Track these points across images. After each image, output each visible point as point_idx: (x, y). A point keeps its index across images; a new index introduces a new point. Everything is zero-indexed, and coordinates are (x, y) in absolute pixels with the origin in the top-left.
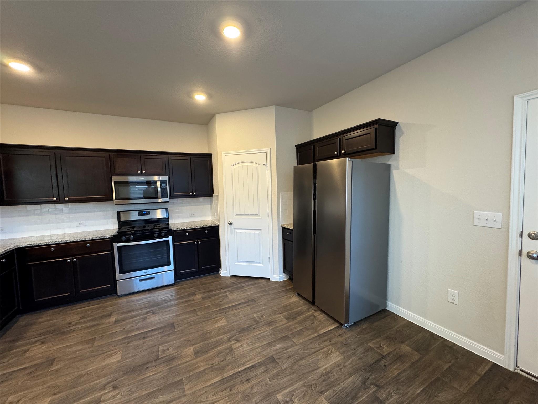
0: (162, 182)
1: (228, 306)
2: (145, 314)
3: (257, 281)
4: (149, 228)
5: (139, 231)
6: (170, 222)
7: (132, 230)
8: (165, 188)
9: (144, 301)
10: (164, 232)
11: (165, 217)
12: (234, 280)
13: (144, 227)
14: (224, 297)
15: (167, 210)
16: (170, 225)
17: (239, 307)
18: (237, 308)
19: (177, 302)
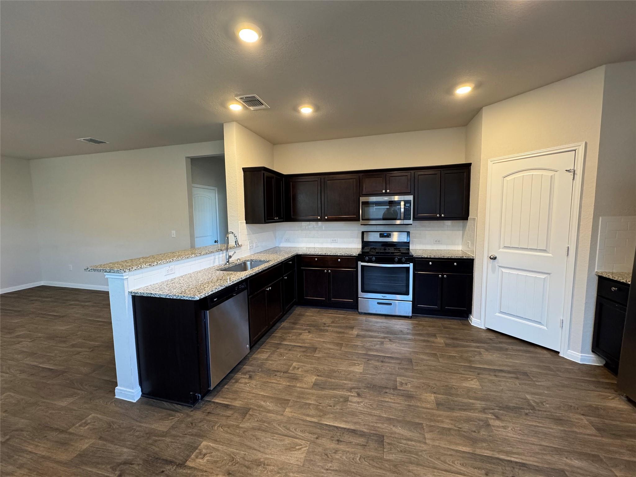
0: (406, 202)
1: (481, 367)
2: (382, 338)
3: (532, 349)
4: (389, 251)
5: (381, 253)
6: (411, 247)
7: (374, 251)
8: (408, 209)
9: (381, 324)
10: (404, 258)
11: (406, 240)
12: (493, 336)
13: (385, 249)
14: (476, 353)
15: (408, 233)
16: (411, 251)
17: (500, 374)
18: (497, 374)
19: (415, 338)
